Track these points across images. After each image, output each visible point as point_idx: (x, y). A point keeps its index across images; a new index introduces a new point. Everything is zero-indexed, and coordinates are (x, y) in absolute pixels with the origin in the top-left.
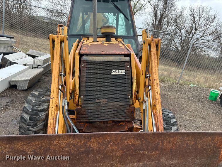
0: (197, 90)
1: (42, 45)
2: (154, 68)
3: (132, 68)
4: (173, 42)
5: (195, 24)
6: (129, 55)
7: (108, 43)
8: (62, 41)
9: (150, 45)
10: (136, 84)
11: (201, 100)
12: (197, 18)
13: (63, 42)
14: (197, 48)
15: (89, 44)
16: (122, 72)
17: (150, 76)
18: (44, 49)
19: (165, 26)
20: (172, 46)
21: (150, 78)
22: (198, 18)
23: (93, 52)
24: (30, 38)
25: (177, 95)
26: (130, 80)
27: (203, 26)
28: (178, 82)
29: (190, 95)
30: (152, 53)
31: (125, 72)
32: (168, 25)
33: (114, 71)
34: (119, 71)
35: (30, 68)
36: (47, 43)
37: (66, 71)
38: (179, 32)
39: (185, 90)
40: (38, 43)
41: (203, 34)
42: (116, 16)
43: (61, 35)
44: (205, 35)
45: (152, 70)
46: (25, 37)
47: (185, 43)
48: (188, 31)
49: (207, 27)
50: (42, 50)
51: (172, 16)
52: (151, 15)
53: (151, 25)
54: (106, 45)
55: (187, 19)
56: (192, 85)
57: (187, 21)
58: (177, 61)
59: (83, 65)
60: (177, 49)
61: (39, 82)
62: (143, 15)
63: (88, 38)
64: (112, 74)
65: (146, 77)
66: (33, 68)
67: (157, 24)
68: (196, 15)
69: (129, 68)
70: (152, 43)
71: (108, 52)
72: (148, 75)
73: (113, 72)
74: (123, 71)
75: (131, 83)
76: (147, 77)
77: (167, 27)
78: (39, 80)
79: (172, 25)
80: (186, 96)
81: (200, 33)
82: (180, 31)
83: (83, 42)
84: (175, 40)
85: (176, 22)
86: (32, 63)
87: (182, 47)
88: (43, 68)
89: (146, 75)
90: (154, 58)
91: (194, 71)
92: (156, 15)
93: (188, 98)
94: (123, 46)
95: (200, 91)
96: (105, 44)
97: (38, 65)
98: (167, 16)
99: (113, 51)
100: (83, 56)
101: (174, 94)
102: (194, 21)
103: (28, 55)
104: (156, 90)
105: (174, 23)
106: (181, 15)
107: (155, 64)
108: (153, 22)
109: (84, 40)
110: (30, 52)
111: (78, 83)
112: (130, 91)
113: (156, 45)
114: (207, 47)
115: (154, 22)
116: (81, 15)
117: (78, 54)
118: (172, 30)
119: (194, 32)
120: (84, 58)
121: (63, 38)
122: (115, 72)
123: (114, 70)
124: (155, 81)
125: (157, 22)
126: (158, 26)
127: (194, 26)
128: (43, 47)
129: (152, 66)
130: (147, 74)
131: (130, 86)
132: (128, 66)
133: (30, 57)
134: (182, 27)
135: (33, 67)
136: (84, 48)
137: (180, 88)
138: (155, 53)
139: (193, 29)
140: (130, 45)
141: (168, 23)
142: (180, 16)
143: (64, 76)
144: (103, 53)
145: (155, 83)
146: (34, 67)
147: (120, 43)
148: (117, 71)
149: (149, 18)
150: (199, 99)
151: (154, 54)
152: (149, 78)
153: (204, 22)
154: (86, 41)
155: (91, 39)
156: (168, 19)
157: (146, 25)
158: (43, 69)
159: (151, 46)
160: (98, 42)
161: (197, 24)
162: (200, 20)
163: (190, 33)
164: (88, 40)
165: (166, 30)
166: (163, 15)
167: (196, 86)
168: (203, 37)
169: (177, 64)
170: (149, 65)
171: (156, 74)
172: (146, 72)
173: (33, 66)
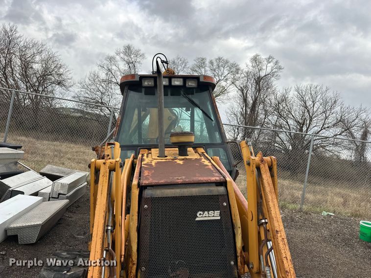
0: (336, 222)
1: (66, 153)
2: (272, 209)
3: (232, 207)
4: (277, 139)
5: (308, 111)
6: (224, 183)
7: (183, 157)
8: (112, 170)
9: (258, 168)
10: (241, 235)
11: (346, 242)
12: (309, 103)
13: (114, 170)
14: (318, 147)
15: (153, 164)
16: (215, 215)
17: (266, 223)
18: (69, 159)
19: (262, 116)
20: (277, 145)
21: (268, 227)
22: (311, 103)
23: (162, 181)
24: (47, 142)
25: (304, 235)
26: (231, 230)
27: (321, 114)
28: (300, 208)
29: (326, 233)
30: (265, 181)
31: (220, 215)
32: (266, 115)
33: (200, 214)
34: (210, 212)
35: (44, 200)
36: (74, 150)
37: (116, 221)
38: (285, 123)
39: (315, 224)
40: (60, 150)
41: (323, 125)
42: (189, 112)
43: (111, 160)
44: (326, 126)
45: (268, 211)
46: (39, 142)
47: (298, 139)
48: (299, 122)
49: (327, 115)
50: (66, 163)
51: (271, 101)
52: (238, 101)
53: (239, 115)
54: (181, 162)
55: (294, 104)
56: (325, 213)
57: (294, 108)
58: (289, 169)
59: (146, 206)
60: (286, 150)
61: (59, 225)
62: (226, 101)
63: (149, 149)
64: (197, 219)
65: (260, 225)
66: (49, 201)
67: (248, 113)
68: (307, 98)
69: (226, 206)
70: (262, 165)
71: (187, 180)
72: (263, 221)
73: (198, 215)
74: (217, 213)
75: (232, 235)
76: (262, 224)
77: (264, 117)
78: (59, 221)
79: (272, 114)
80: (319, 236)
81: (318, 124)
82: (287, 122)
83: (142, 160)
84: (280, 136)
85: (278, 109)
86: (48, 190)
87: (293, 145)
88: (67, 198)
89: (259, 220)
90: (270, 192)
91: (319, 184)
92: (245, 100)
93: (324, 240)
94: (210, 164)
95: (342, 223)
96: (178, 162)
97: (59, 194)
98: (263, 102)
99: (196, 176)
100: (145, 189)
101: (298, 232)
102: (306, 107)
103: (43, 174)
104: (283, 252)
105: (274, 110)
106: (284, 99)
107: (273, 202)
108: (241, 110)
109: (143, 155)
110: (47, 169)
111: (136, 241)
112: (232, 251)
113: (269, 167)
114: (332, 144)
115: (244, 111)
116: (136, 112)
117: (137, 187)
118: (273, 121)
119: (308, 122)
120: (148, 193)
121: (114, 164)
122: (202, 216)
123: (200, 212)
124: (279, 235)
125: (249, 111)
126: (250, 115)
127: (307, 114)
128: (69, 156)
129: (268, 205)
130: (261, 218)
131: (232, 241)
132: (225, 204)
133: (46, 179)
134: (289, 116)
135: (50, 198)
136: (146, 173)
137: (306, 219)
138: (270, 182)
139: (306, 118)
140: (218, 158)
141: (266, 111)
142: (283, 101)
143: (112, 232)
144: (180, 181)
145: (280, 239)
146: (52, 198)
147: (202, 157)
148: (206, 212)
149: (236, 105)
150: (343, 240)
151: (269, 184)
152: (264, 226)
153: (321, 107)
154: (147, 157)
155: (155, 152)
156: (265, 105)
157: (233, 116)
158: (67, 201)
159: (261, 170)
160: (166, 157)
161: (311, 111)
162: (314, 105)
163: (303, 125)
164: (150, 155)
165: (264, 121)
166: (256, 99)
167: (331, 214)
168: (324, 129)
169: (289, 173)
170: (261, 202)
171: (278, 221)
172: (258, 215)
173: (51, 195)
